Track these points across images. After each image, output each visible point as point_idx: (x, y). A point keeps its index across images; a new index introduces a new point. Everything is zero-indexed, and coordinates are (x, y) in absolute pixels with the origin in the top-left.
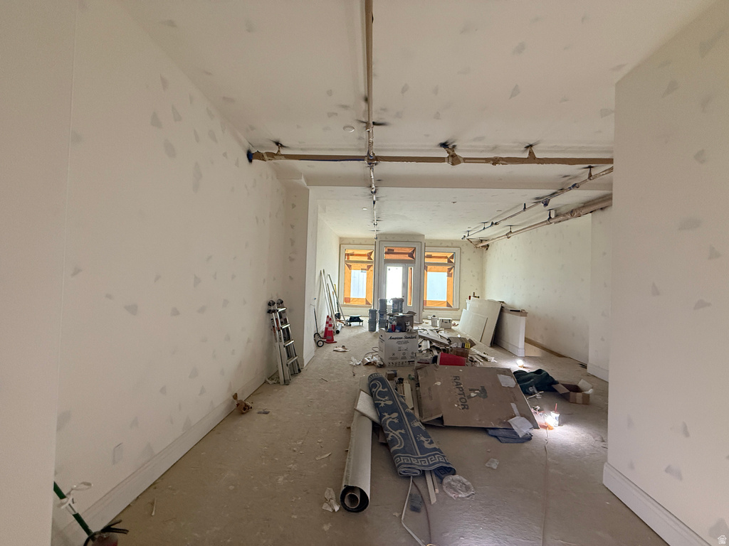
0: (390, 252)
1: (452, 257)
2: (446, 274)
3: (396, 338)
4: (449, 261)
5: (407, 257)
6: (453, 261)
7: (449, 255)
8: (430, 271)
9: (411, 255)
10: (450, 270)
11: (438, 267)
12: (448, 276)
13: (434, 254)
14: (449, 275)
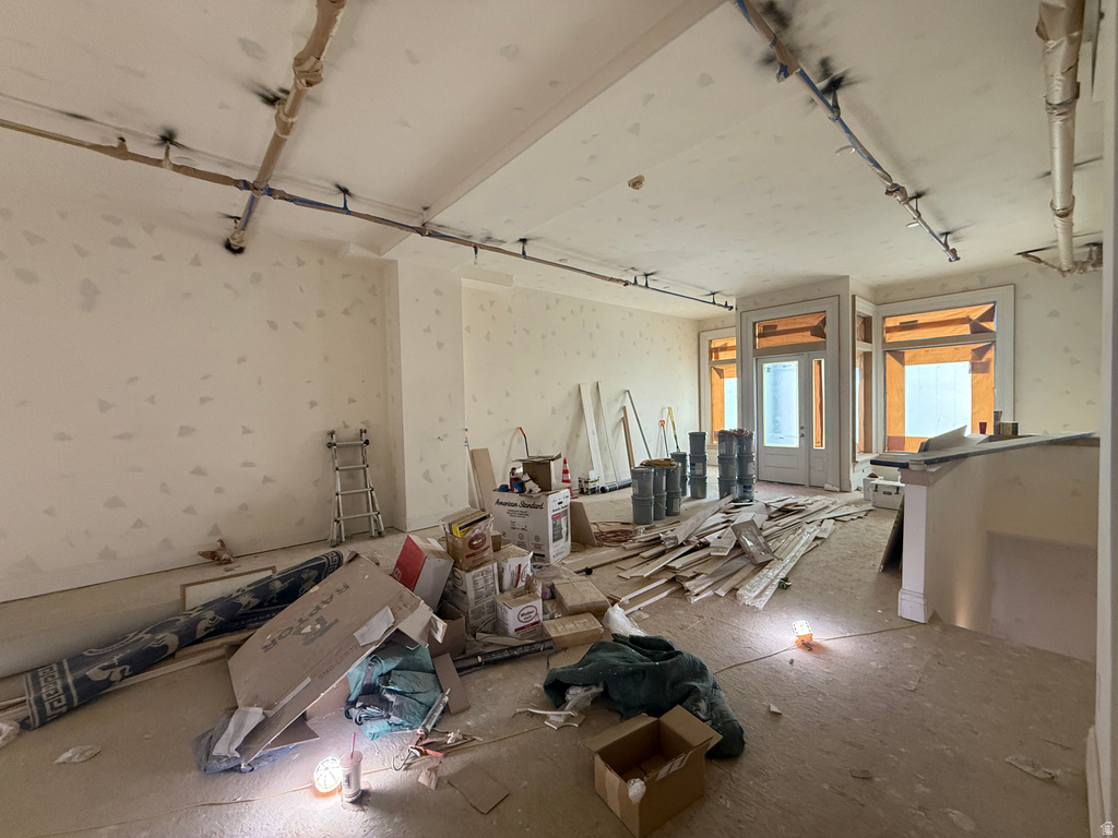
0: (769, 331)
1: (989, 316)
2: (967, 365)
3: (505, 504)
4: (978, 329)
5: (807, 338)
6: (991, 326)
7: (976, 313)
8: (913, 362)
9: (818, 331)
10: (980, 352)
11: (937, 351)
12: (974, 369)
13: (922, 318)
14: (978, 368)
